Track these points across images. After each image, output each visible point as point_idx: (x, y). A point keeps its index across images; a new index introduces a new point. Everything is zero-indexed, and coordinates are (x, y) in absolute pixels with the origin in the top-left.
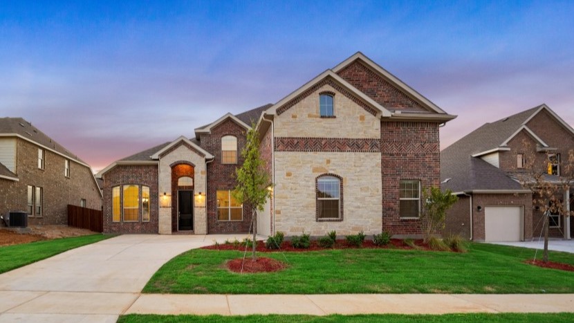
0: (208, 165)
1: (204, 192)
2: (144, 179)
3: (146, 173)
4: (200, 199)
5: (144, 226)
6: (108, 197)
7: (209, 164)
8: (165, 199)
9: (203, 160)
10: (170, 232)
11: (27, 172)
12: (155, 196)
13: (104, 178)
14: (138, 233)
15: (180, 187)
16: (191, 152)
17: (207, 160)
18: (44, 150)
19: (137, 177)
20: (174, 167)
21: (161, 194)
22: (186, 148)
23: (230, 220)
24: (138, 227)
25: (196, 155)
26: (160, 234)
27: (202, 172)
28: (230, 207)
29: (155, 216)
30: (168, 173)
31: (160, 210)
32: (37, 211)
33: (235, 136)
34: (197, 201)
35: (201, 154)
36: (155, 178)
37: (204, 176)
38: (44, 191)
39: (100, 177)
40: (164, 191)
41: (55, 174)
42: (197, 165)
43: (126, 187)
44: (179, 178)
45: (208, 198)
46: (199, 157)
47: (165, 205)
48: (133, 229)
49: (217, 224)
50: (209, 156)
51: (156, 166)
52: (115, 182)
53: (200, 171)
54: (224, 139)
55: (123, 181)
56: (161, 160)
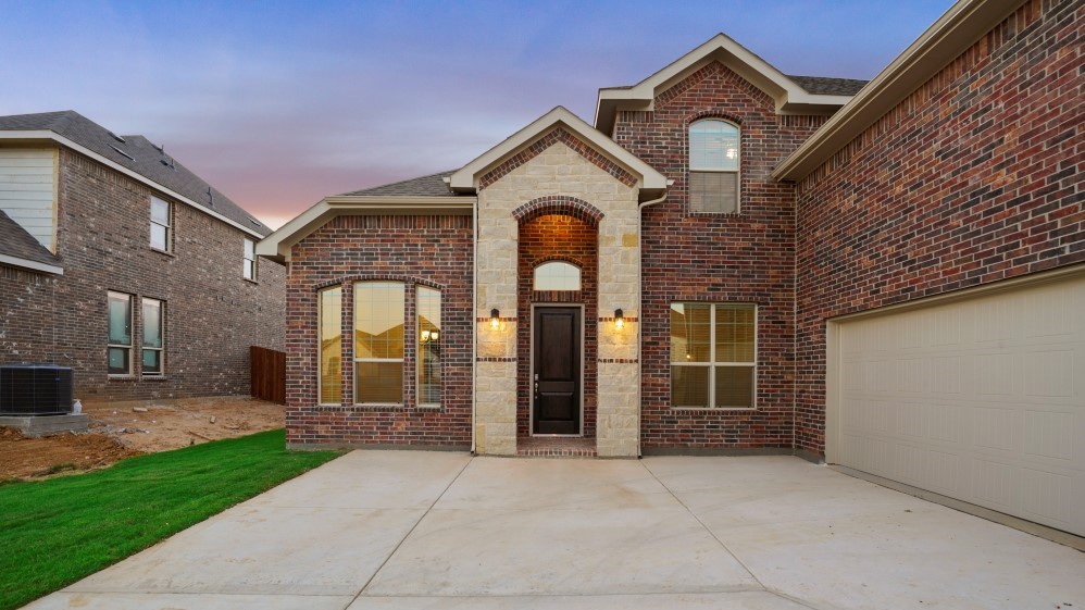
0: (646, 214)
1: (633, 307)
2: (422, 263)
3: (433, 241)
4: (618, 336)
5: (422, 423)
6: (300, 322)
7: (652, 209)
8: (496, 333)
9: (633, 193)
10: (513, 448)
11: (104, 254)
12: (459, 319)
13: (289, 259)
14: (401, 446)
15: (541, 295)
16: (587, 168)
17: (644, 195)
18: (171, 201)
19: (399, 255)
20: (528, 221)
21: (480, 311)
22: (571, 154)
23: (712, 407)
24: (403, 426)
25: (605, 179)
26: (475, 454)
27: (627, 239)
28: (713, 363)
29: (460, 393)
30: (506, 241)
31: (479, 369)
32: (149, 360)
33: (736, 120)
34: (608, 340)
35: (624, 174)
36: (460, 260)
37: (635, 252)
38: (171, 310)
39: (274, 253)
40: (492, 303)
41: (210, 270)
42: (608, 214)
43: (362, 290)
44: (535, 266)
45: (645, 331)
46: (617, 184)
47: (495, 353)
48: (383, 429)
49: (672, 421)
50: (653, 179)
51: (466, 217)
52: (325, 272)
53: (619, 235)
54: (697, 130)
55: (353, 270)
56: (483, 194)
